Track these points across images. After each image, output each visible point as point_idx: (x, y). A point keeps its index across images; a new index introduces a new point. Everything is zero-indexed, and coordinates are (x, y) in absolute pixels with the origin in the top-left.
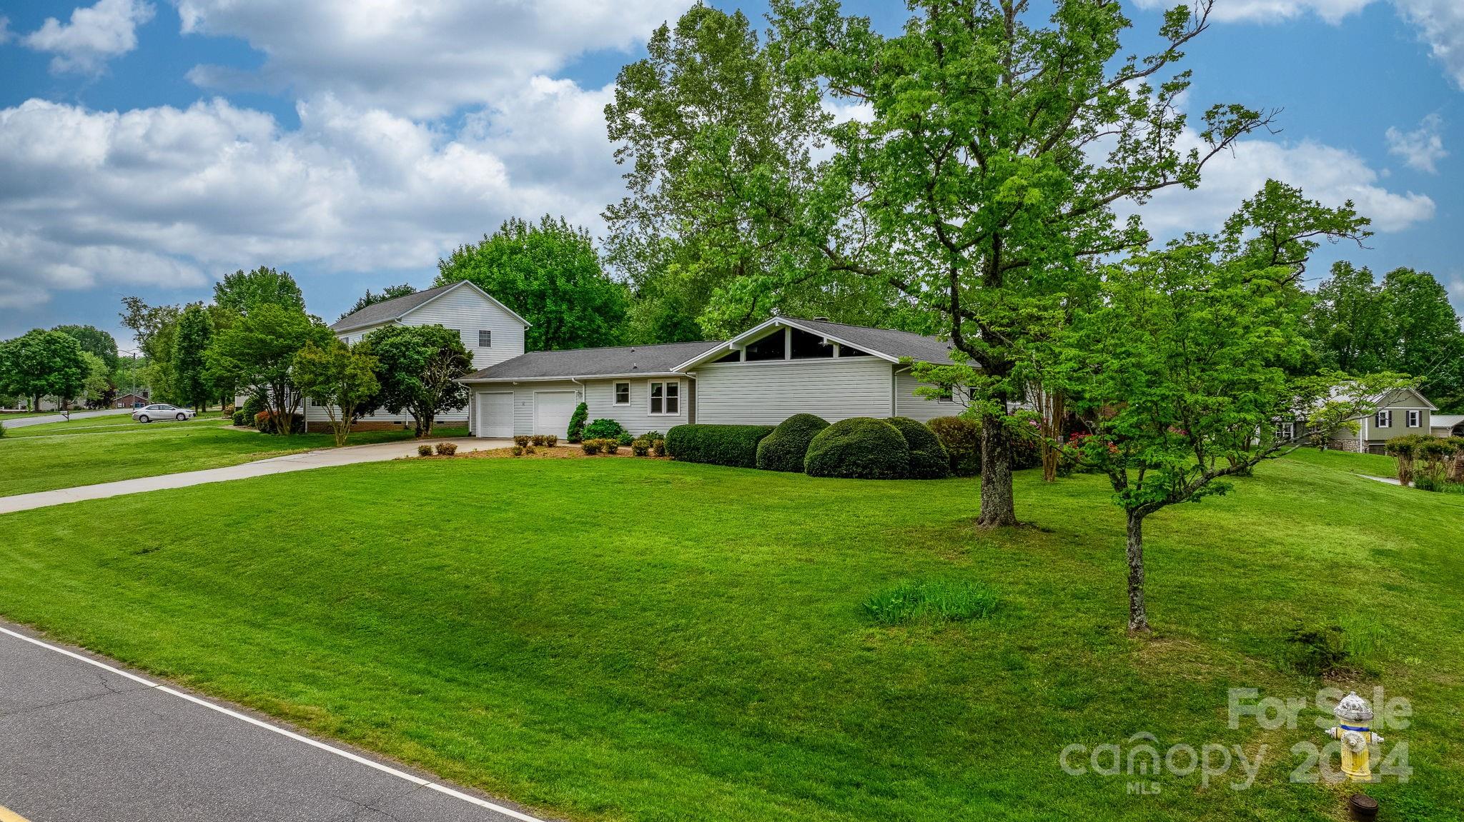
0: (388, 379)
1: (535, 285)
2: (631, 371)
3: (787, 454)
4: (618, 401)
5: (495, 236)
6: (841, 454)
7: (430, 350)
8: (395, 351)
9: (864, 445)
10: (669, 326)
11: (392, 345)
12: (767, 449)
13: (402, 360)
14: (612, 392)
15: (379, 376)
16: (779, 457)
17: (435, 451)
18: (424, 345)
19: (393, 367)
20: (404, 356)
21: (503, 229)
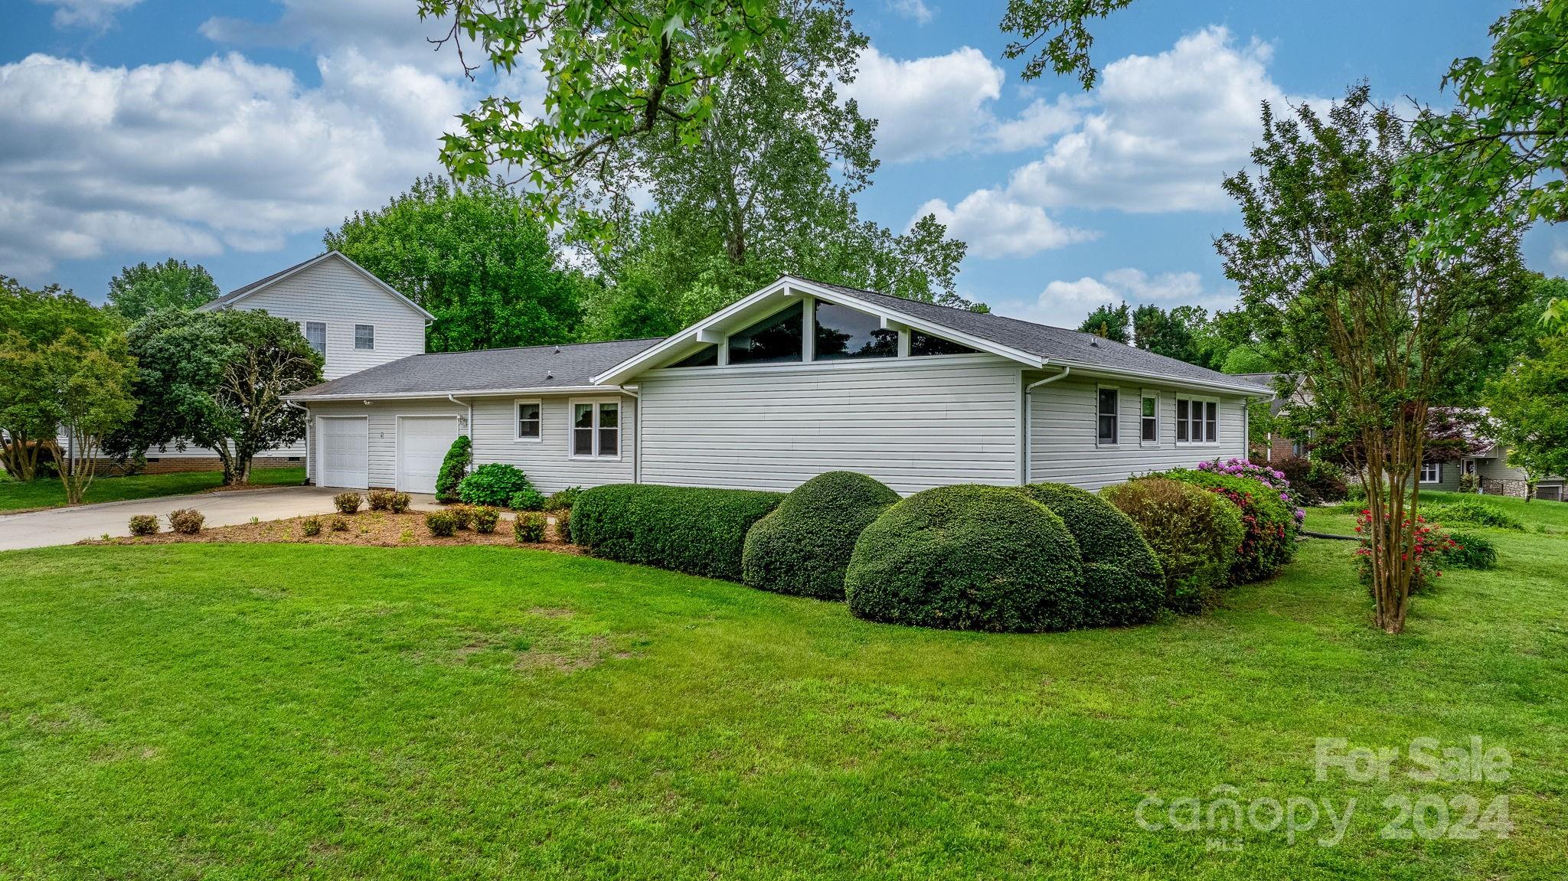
0: (161, 395)
1: (454, 266)
2: (541, 384)
3: (806, 558)
4: (524, 434)
5: (404, 197)
6: (930, 573)
7: (232, 349)
8: (172, 349)
9: (982, 552)
10: (634, 321)
11: (169, 340)
12: (765, 544)
13: (184, 363)
14: (513, 419)
15: (140, 389)
16: (791, 567)
17: (165, 526)
18: (224, 341)
19: (169, 377)
20: (188, 358)
21: (414, 190)
